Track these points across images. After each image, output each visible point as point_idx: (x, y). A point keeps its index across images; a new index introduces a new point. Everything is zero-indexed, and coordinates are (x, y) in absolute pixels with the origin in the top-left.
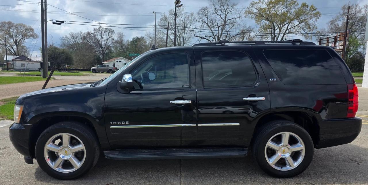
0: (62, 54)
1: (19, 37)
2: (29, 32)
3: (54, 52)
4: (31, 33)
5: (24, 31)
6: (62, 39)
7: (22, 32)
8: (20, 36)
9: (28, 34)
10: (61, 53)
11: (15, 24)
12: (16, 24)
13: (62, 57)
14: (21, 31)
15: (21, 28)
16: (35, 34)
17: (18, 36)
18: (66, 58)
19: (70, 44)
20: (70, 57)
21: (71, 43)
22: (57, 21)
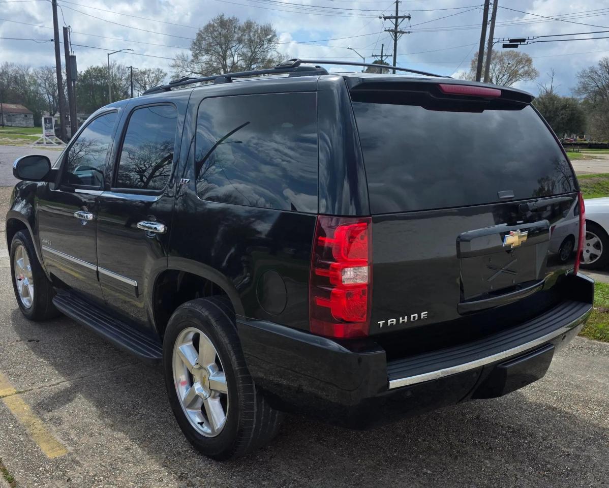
0: (562, 109)
1: (504, 78)
2: (522, 67)
3: (547, 107)
4: (526, 68)
5: (513, 65)
6: (582, 77)
7: (510, 68)
8: (506, 76)
9: (521, 71)
10: (560, 109)
11: (500, 53)
12: (502, 53)
13: (561, 117)
14: (509, 65)
15: (508, 60)
16: (534, 70)
17: (501, 76)
18: (568, 120)
19: (598, 86)
20: (578, 117)
21: (599, 84)
22: (511, 41)
